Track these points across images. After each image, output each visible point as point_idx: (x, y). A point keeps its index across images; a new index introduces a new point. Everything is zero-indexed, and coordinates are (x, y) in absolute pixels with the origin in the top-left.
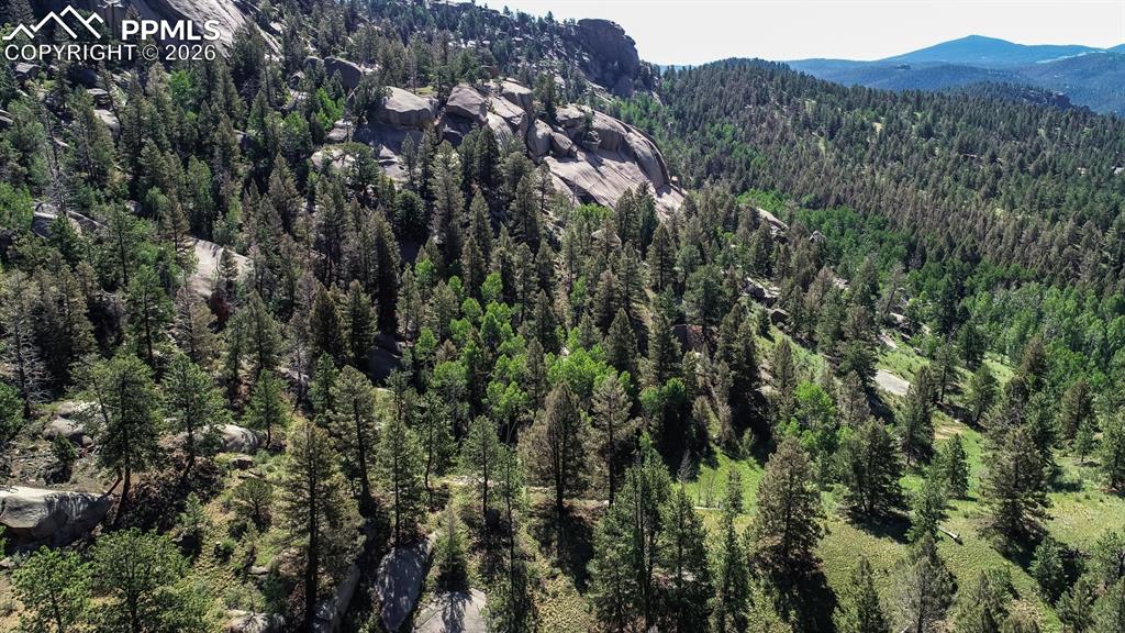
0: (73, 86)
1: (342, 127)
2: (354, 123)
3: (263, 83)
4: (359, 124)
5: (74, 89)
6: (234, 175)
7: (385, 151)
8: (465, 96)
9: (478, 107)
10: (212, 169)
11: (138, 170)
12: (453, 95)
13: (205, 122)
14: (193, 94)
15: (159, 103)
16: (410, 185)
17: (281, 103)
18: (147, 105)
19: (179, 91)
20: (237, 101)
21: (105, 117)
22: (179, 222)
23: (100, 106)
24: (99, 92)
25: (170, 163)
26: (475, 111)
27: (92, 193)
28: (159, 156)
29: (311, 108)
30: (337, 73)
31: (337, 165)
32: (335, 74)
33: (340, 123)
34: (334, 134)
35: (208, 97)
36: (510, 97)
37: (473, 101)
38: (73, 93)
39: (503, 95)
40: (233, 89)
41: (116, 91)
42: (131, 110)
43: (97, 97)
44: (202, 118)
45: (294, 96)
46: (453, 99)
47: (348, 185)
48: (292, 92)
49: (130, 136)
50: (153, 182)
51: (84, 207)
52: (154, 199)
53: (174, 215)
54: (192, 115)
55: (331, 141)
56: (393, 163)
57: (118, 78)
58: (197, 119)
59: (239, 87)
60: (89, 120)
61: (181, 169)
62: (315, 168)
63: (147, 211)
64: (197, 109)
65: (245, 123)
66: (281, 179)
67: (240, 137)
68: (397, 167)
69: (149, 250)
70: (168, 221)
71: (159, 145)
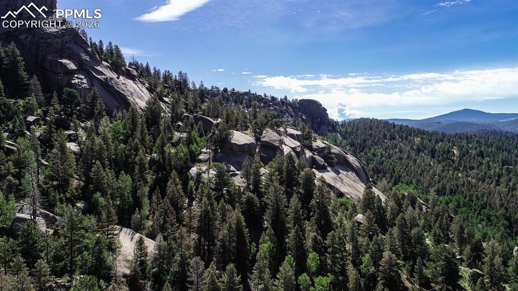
0: (57, 129)
1: (205, 153)
2: (212, 151)
3: (162, 128)
4: (215, 151)
5: (57, 130)
6: (146, 182)
7: (232, 168)
8: (269, 135)
9: (278, 142)
10: (133, 180)
11: (88, 181)
12: (263, 135)
13: (130, 150)
14: (123, 134)
15: (105, 139)
16: (247, 188)
17: (171, 138)
18: (98, 140)
19: (116, 133)
20: (148, 138)
21: (73, 146)
22: (111, 217)
23: (71, 141)
24: (71, 132)
25: (108, 176)
26: (277, 144)
27: (58, 197)
28: (102, 172)
29: (189, 141)
30: (200, 123)
31: (205, 176)
32: (199, 123)
33: (204, 150)
34: (201, 157)
35: (132, 135)
36: (292, 136)
37: (275, 138)
38: (57, 133)
39: (288, 135)
40: (146, 131)
41: (81, 132)
42: (88, 143)
43: (70, 135)
44: (128, 147)
45: (177, 135)
46: (264, 137)
47: (211, 188)
48: (176, 133)
49: (85, 159)
50: (97, 189)
51: (50, 206)
52: (97, 201)
53: (109, 213)
54: (122, 146)
55: (200, 161)
56: (237, 174)
57: (83, 125)
58: (125, 148)
59: (149, 130)
60: (63, 149)
61: (115, 180)
62: (192, 177)
63: (92, 209)
64: (125, 142)
65: (151, 150)
66: (174, 186)
67: (149, 158)
68: (239, 177)
69: (90, 240)
70: (104, 216)
71: (103, 164)
